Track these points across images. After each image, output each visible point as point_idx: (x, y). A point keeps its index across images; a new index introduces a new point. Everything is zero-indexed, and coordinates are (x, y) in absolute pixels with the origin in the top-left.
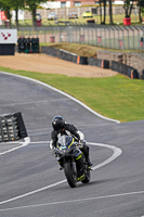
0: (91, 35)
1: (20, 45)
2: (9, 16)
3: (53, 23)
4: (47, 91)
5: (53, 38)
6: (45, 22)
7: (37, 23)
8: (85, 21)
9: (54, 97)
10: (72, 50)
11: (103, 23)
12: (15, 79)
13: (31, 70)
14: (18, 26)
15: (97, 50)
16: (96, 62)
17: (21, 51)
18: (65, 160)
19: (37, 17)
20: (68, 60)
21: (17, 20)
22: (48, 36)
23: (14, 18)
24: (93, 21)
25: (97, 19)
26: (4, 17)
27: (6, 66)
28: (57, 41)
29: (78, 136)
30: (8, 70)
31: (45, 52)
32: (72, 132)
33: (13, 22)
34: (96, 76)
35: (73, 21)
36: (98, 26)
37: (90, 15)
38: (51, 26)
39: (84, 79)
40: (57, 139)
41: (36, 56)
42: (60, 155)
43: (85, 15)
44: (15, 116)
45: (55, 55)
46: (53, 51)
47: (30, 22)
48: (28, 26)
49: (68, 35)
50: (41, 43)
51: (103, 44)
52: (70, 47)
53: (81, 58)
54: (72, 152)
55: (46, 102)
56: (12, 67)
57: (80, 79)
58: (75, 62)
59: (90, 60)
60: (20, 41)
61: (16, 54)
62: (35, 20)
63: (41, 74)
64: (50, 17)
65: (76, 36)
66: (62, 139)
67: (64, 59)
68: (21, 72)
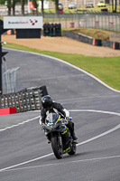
0: (104, 22)
1: (45, 29)
2: (36, 6)
3: (72, 11)
4: (67, 68)
5: (73, 24)
6: (66, 10)
7: (59, 11)
8: (99, 10)
9: (73, 73)
10: (88, 34)
11: (115, 12)
12: (41, 58)
13: (54, 51)
14: (43, 13)
15: (110, 34)
16: (109, 44)
17: (46, 34)
18: (52, 135)
19: (60, 6)
20: (85, 42)
21: (43, 9)
22: (69, 22)
23: (40, 7)
24: (106, 10)
25: (110, 8)
26: (32, 6)
27: (33, 47)
28: (76, 26)
29: (64, 113)
30: (35, 50)
31: (66, 36)
32: (59, 110)
33: (40, 10)
34: (109, 56)
35: (90, 9)
36: (110, 14)
37: (103, 4)
38: (71, 14)
39: (98, 58)
40: (46, 116)
41: (58, 39)
42: (48, 130)
43: (100, 4)
44: (41, 88)
45: (74, 38)
46: (73, 35)
47: (54, 11)
48: (52, 14)
49: (86, 21)
50: (63, 28)
51: (115, 29)
52: (87, 31)
53: (96, 40)
54: (58, 128)
55: (66, 77)
56: (38, 48)
57: (95, 58)
58: (91, 44)
59: (103, 42)
60: (46, 26)
61: (42, 37)
62: (57, 9)
63: (62, 54)
64: (70, 6)
65: (91, 22)
66: (49, 116)
67: (82, 41)
68: (46, 52)
